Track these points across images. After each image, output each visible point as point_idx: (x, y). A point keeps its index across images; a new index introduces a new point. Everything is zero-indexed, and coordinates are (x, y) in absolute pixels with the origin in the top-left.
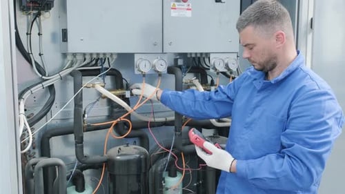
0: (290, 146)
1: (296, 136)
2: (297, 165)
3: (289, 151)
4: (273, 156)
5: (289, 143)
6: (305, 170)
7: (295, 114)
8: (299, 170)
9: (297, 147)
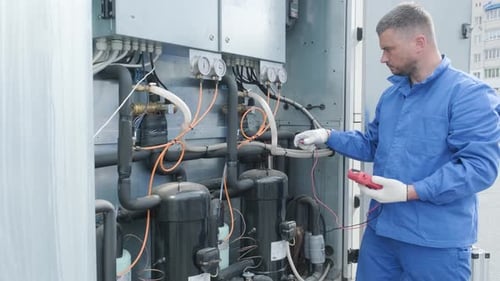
0: (464, 146)
1: (469, 134)
2: (478, 162)
3: (464, 152)
4: (450, 164)
5: (462, 143)
6: (487, 164)
7: (458, 111)
8: (483, 167)
9: (474, 145)
